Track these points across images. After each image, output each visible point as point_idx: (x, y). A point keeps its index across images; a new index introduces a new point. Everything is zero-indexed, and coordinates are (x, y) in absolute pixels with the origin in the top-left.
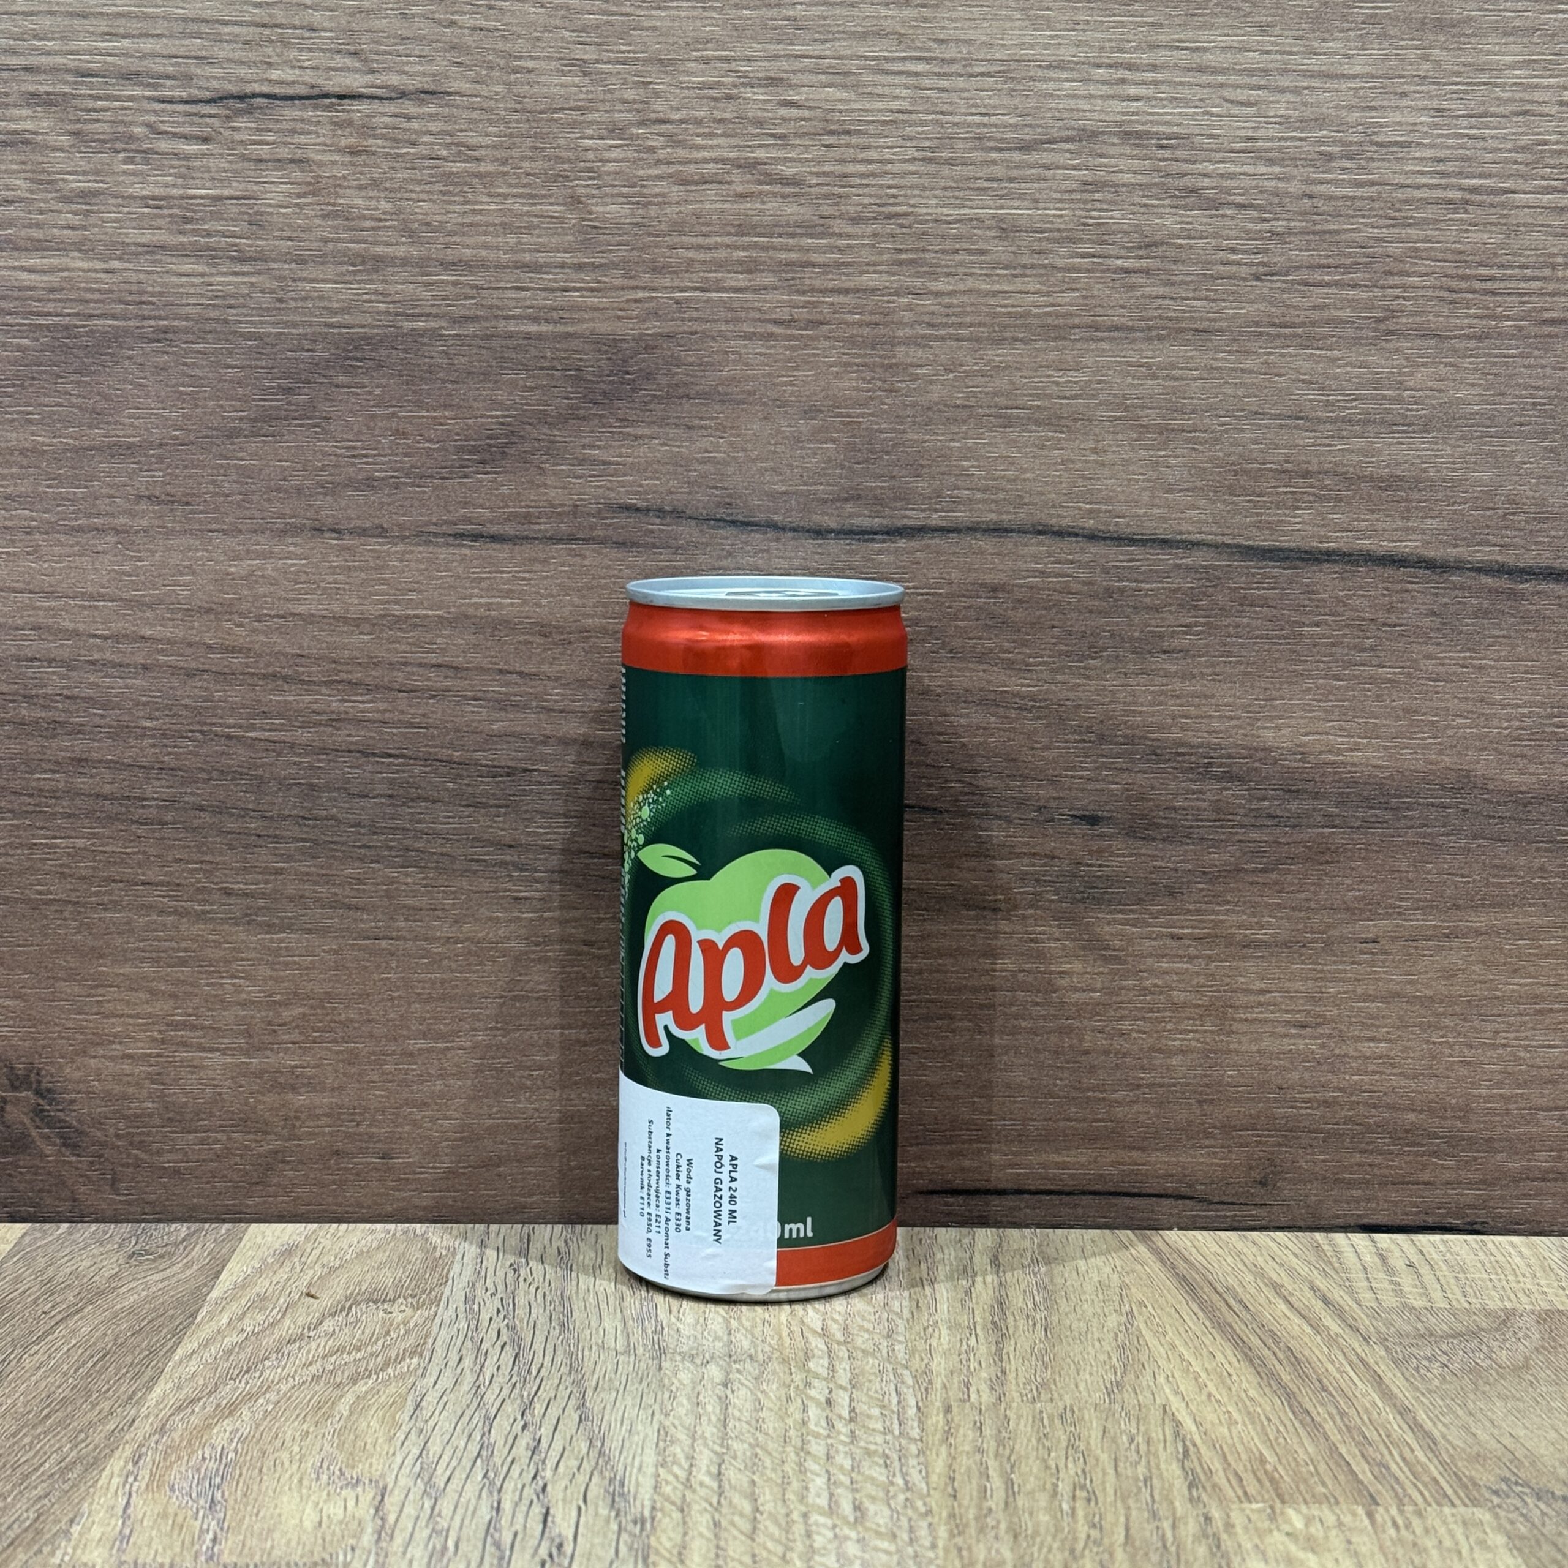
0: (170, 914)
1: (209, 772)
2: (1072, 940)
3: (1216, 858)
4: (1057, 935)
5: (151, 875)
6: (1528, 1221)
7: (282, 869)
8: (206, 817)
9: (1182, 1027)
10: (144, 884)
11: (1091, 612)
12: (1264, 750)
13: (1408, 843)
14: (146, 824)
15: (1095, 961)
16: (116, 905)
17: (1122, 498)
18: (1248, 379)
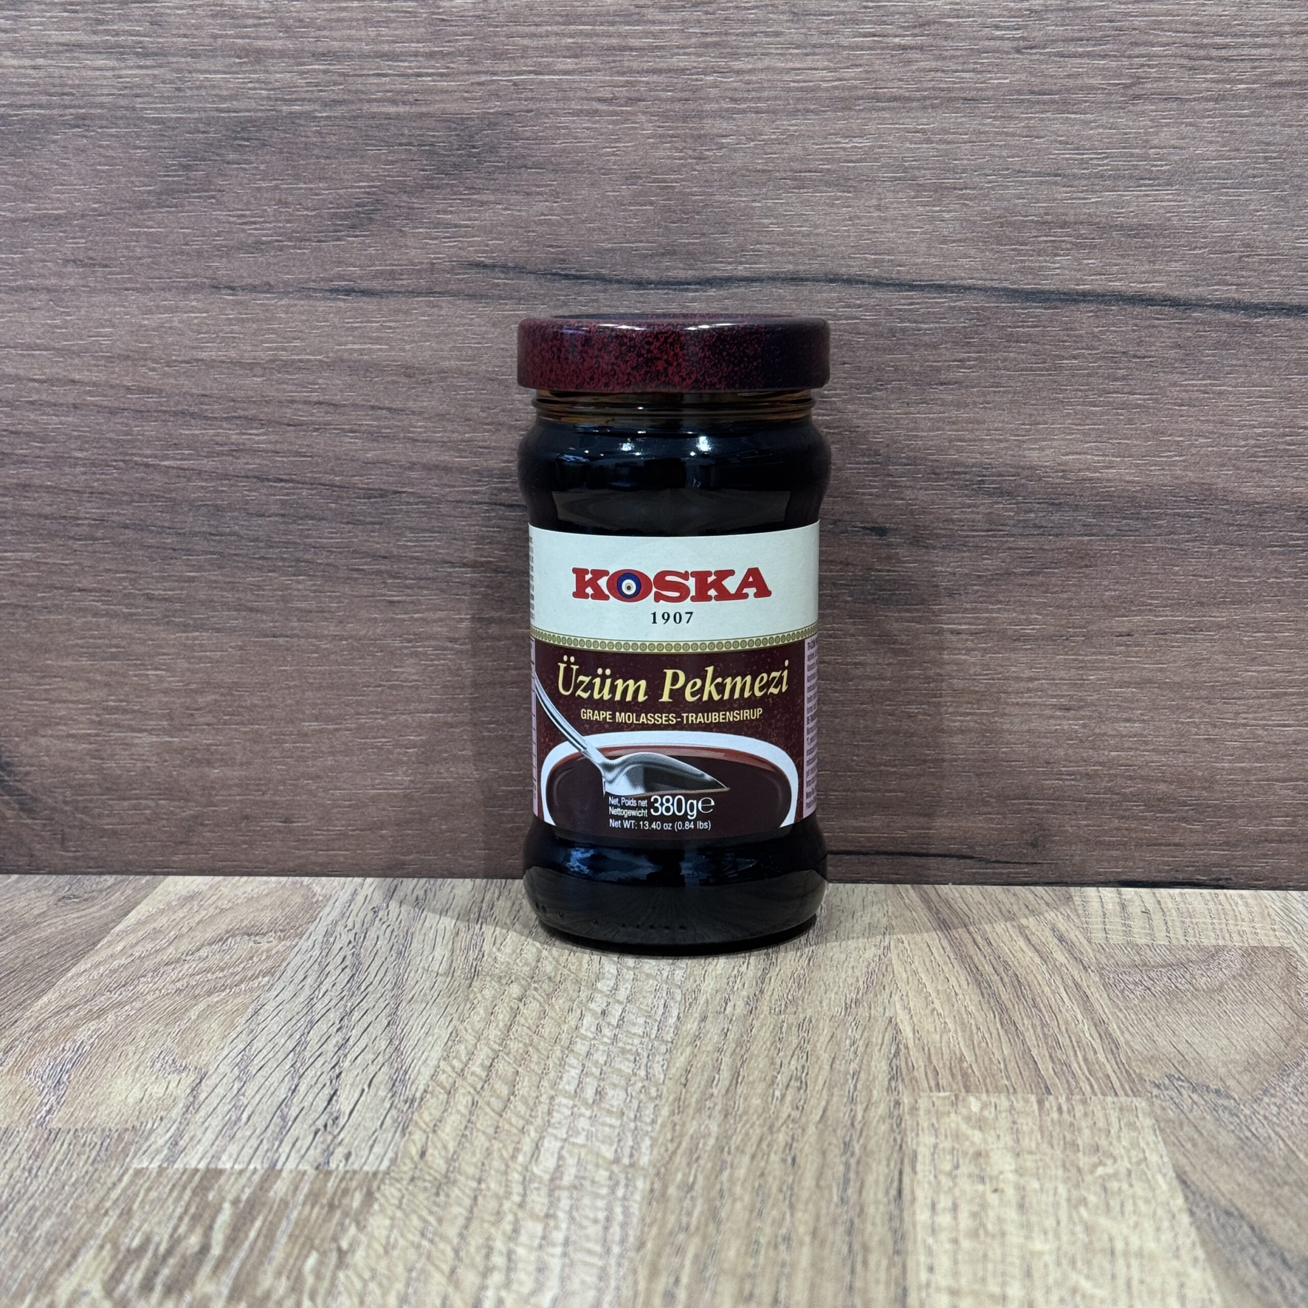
0: (102, 616)
1: (131, 495)
2: (864, 635)
3: (990, 564)
4: (852, 631)
5: (85, 583)
6: (1267, 878)
7: (194, 577)
8: (129, 534)
9: (962, 710)
10: (80, 590)
11: (877, 349)
12: (1030, 468)
13: (1158, 549)
14: (80, 540)
15: (885, 653)
16: (58, 608)
17: (902, 249)
18: (1012, 141)
